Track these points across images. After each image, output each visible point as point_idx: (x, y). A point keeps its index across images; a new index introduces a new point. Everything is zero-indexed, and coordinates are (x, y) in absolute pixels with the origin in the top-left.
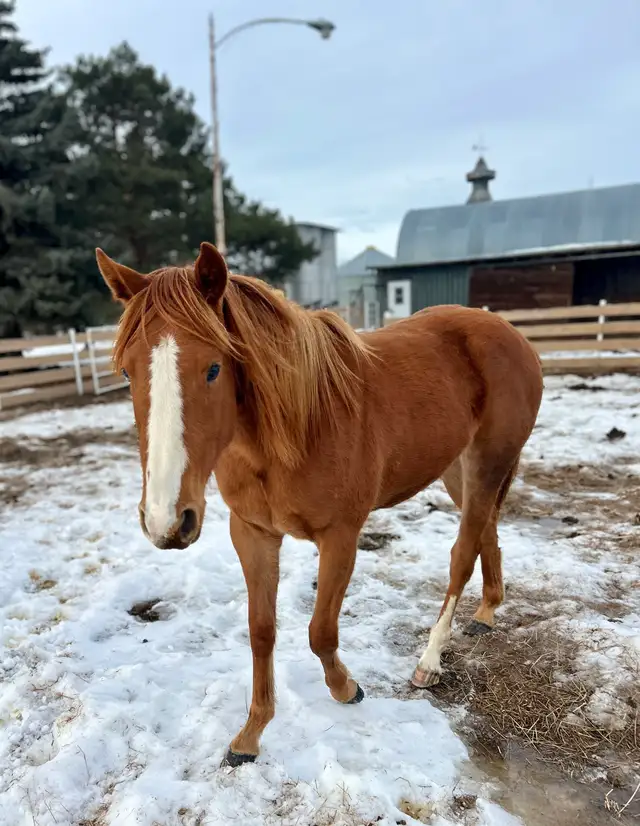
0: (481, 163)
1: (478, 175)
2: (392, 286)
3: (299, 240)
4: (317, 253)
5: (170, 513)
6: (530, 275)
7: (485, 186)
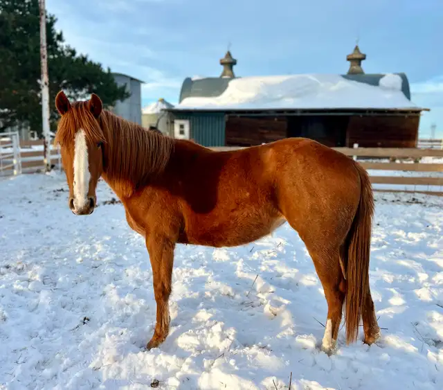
0: (229, 55)
1: (227, 61)
2: (178, 123)
3: (115, 86)
4: (128, 95)
5: (85, 198)
6: (262, 122)
7: (231, 68)
